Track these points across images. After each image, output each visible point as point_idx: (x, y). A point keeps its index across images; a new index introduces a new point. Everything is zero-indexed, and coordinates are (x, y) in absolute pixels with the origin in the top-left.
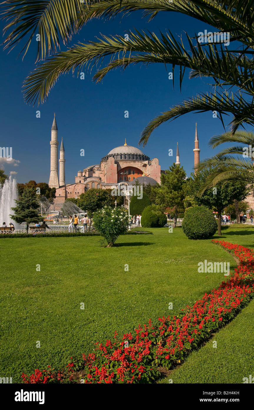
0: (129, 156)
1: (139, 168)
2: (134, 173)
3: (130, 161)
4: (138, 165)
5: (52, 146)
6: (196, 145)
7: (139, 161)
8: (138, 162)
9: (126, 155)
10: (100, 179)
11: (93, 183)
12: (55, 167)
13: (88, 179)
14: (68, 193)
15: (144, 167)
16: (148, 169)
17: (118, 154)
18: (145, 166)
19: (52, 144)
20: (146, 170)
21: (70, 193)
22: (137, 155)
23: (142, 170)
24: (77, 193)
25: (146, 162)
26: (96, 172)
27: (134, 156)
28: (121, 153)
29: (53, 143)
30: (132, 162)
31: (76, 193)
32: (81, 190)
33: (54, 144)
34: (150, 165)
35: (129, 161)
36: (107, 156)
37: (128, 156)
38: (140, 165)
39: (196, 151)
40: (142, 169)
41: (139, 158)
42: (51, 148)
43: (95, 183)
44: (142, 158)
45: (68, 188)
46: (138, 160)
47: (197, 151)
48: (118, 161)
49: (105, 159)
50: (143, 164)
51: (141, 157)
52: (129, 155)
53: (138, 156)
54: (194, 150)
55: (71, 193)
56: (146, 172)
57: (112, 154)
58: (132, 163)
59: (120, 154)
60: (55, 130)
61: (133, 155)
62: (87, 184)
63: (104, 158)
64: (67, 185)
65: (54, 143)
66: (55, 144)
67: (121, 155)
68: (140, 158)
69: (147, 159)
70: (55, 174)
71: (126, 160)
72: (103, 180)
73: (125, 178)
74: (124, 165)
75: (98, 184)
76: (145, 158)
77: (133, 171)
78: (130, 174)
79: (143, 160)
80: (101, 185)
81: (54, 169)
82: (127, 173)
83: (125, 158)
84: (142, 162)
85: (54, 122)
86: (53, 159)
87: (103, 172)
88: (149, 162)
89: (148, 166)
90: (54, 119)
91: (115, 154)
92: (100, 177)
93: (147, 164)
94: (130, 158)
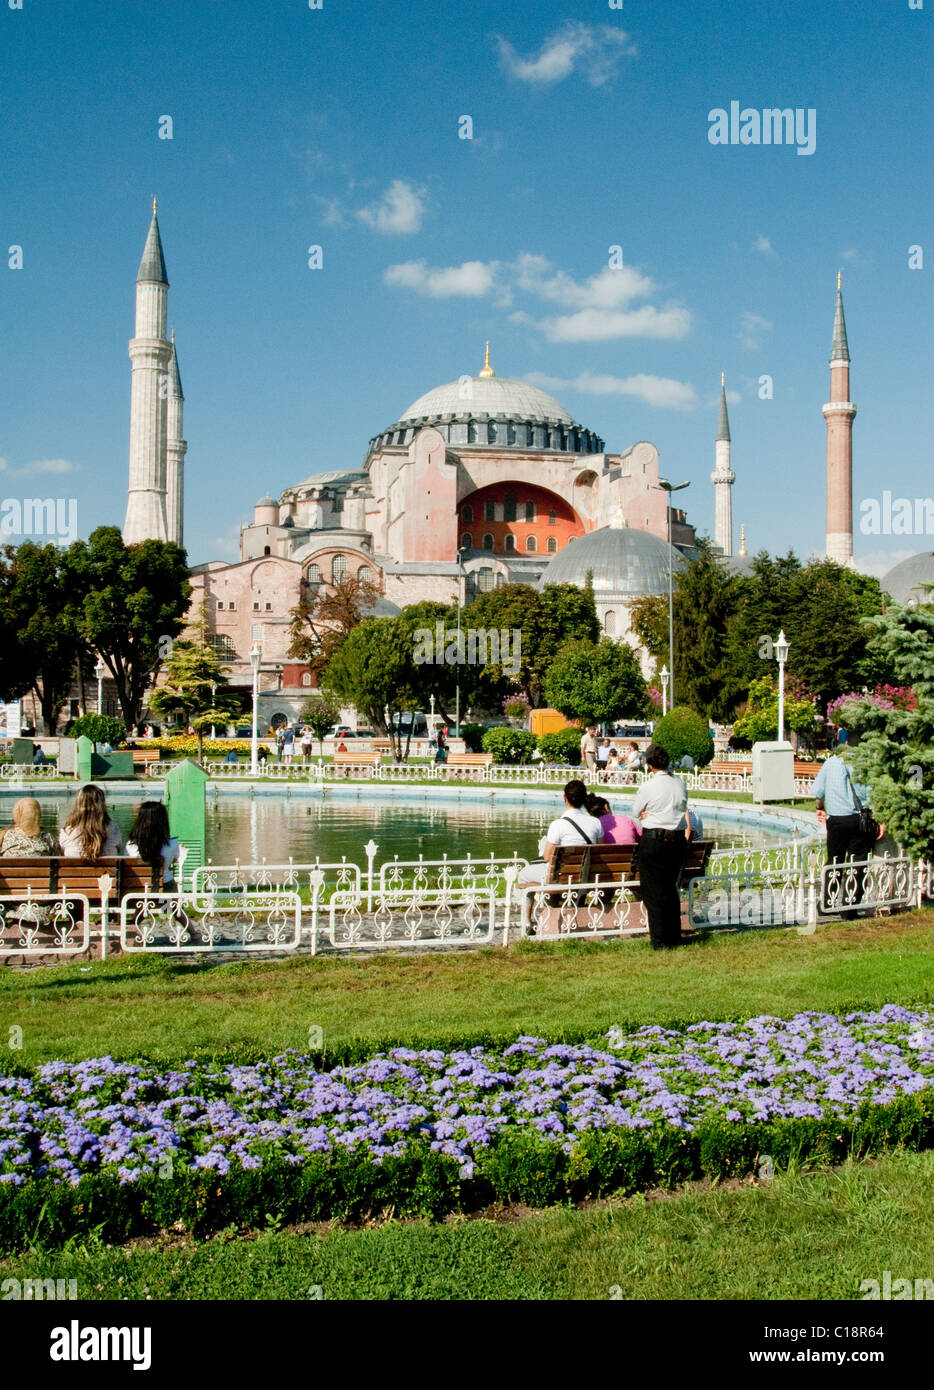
0: (509, 430)
1: (557, 490)
2: (529, 515)
3: (514, 452)
4: (553, 474)
5: (136, 364)
6: (838, 385)
7: (560, 457)
8: (556, 460)
9: (491, 422)
10: (368, 539)
11: (339, 561)
12: (153, 473)
13: (313, 538)
14: (221, 605)
15: (584, 488)
16: (601, 497)
17: (454, 415)
18: (587, 479)
19: (140, 355)
20: (592, 503)
21: (226, 606)
22: (545, 426)
23: (569, 500)
24: (262, 607)
25: (594, 462)
26: (347, 504)
27: (534, 429)
28: (470, 415)
29: (143, 351)
30: (522, 459)
31: (256, 605)
32: (283, 591)
33: (147, 355)
34: (616, 475)
35: (510, 452)
36: (399, 427)
37: (506, 427)
38: (560, 477)
39: (834, 414)
40: (574, 496)
41: (559, 439)
42: (135, 377)
43: (349, 558)
44: (573, 439)
45: (221, 582)
46: (551, 449)
47: (842, 415)
48: (457, 449)
49: (389, 442)
50: (577, 473)
51: (566, 433)
52: (510, 422)
53: (550, 431)
54: (827, 408)
55: (232, 605)
56: (591, 512)
57: (413, 421)
58: (525, 465)
59: (466, 419)
60: (155, 281)
61: (529, 424)
62: (308, 565)
63: (382, 437)
64: (212, 567)
65: (150, 351)
66: (154, 356)
67: (470, 423)
68: (563, 439)
69: (592, 444)
70: (151, 509)
71: (497, 444)
72: (379, 547)
73: (488, 539)
74: (485, 473)
75: (362, 567)
76: (585, 440)
77: (528, 506)
78: (511, 516)
79: (577, 448)
80: (378, 570)
81: (146, 482)
82: (499, 514)
83: (491, 437)
84: (572, 461)
85: (150, 240)
86: (142, 430)
87: (382, 507)
88: (607, 464)
89: (603, 481)
90: (152, 231)
91: (439, 417)
92: (369, 529)
93: (599, 472)
94: (512, 436)
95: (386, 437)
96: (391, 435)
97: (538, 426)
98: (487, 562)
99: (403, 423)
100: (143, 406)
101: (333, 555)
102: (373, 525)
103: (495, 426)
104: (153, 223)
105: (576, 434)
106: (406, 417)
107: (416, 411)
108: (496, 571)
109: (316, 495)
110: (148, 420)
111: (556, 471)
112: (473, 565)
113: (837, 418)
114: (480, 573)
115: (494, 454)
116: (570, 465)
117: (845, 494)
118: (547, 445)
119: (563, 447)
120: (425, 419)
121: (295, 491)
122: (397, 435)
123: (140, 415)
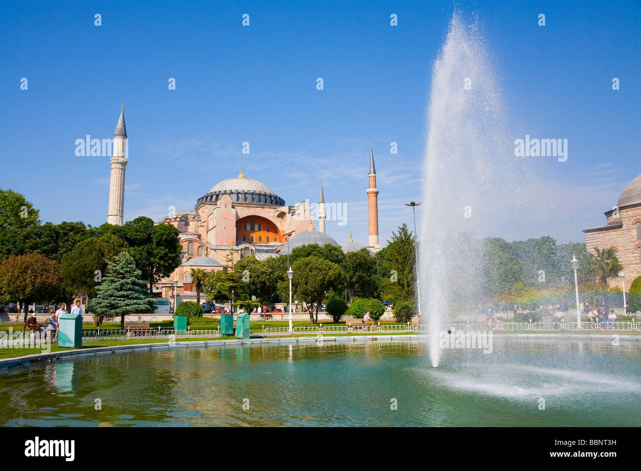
1: (270, 219)
2: (260, 230)
3: (255, 205)
4: (268, 213)
5: (113, 166)
6: (371, 182)
8: (270, 208)
9: (245, 193)
10: (199, 236)
11: (190, 244)
12: (118, 208)
13: (180, 236)
15: (280, 218)
16: (287, 222)
17: (231, 191)
18: (282, 215)
19: (115, 163)
20: (284, 224)
22: (265, 195)
23: (275, 223)
25: (284, 209)
26: (191, 223)
27: (261, 197)
29: (116, 161)
30: (258, 207)
33: (118, 163)
34: (293, 214)
35: (253, 204)
36: (209, 194)
37: (251, 195)
38: (272, 214)
39: (371, 192)
40: (277, 222)
41: (270, 201)
42: (112, 171)
43: (194, 243)
44: (275, 201)
46: (268, 204)
47: (374, 193)
48: (234, 203)
49: (206, 200)
50: (278, 213)
51: (273, 199)
52: (253, 194)
53: (267, 197)
54: (368, 190)
57: (215, 192)
58: (259, 209)
59: (236, 192)
60: (122, 135)
61: (259, 194)
63: (203, 198)
65: (119, 161)
67: (238, 193)
68: (272, 201)
69: (282, 203)
71: (247, 202)
72: (203, 240)
73: (244, 237)
74: (244, 212)
75: (200, 247)
76: (279, 202)
77: (259, 224)
78: (253, 230)
79: (276, 204)
80: (206, 248)
81: (116, 212)
82: (248, 228)
83: (246, 199)
84: (276, 208)
85: (120, 120)
86: (115, 191)
87: (205, 224)
88: (290, 209)
89: (288, 216)
90: (121, 116)
91: (226, 191)
92: (200, 233)
93: (287, 213)
94: (253, 199)
95: (205, 198)
96: (207, 197)
97: (263, 195)
98: (247, 245)
99: (211, 193)
100: (115, 182)
101: (188, 242)
102: (201, 231)
103: (247, 195)
104: (122, 113)
105: (276, 199)
106: (212, 191)
107: (216, 189)
108: (250, 249)
109: (178, 219)
110: (117, 188)
111: (270, 212)
112: (242, 246)
113: (372, 194)
114: (244, 250)
115: (248, 206)
116: (275, 210)
117: (376, 221)
118: (266, 203)
119: (272, 203)
120: (220, 192)
121: (170, 218)
122: (209, 197)
123: (114, 186)
